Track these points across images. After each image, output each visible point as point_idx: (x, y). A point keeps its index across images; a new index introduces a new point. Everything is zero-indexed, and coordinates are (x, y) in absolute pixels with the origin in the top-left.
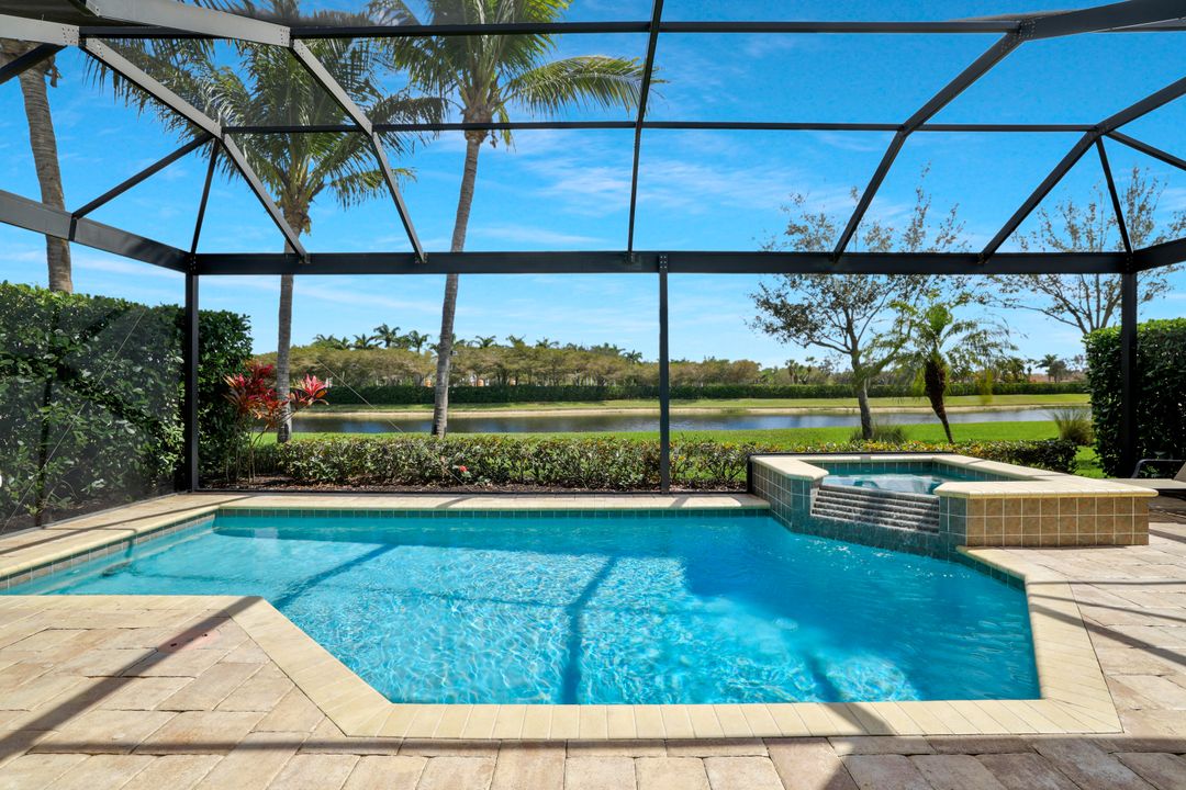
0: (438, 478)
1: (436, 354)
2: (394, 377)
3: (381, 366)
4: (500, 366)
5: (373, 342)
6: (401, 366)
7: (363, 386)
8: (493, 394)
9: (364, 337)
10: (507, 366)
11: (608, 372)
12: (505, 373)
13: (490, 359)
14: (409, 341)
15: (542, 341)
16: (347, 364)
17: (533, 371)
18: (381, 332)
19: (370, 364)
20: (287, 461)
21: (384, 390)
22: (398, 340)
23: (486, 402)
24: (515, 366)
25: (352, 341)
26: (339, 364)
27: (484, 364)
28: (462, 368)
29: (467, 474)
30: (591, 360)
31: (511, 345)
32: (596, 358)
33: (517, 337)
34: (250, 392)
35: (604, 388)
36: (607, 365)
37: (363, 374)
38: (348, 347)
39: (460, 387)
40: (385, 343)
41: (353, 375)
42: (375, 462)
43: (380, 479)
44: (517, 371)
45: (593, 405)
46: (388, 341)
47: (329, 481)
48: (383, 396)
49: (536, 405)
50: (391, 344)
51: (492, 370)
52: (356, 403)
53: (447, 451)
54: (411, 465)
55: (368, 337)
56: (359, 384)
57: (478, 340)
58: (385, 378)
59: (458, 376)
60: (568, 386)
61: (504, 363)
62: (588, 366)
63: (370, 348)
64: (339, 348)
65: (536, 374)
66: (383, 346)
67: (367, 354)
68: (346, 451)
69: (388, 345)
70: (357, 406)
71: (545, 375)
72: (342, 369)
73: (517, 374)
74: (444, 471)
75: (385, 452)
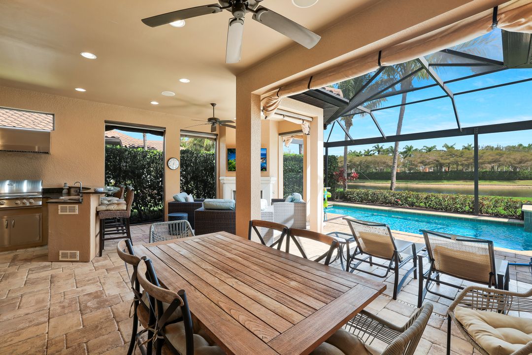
0: (391, 203)
1: (402, 156)
2: (381, 167)
3: (376, 163)
4: (437, 161)
5: (372, 152)
6: (384, 163)
7: (368, 172)
8: (434, 175)
9: (368, 150)
10: (442, 161)
11: (520, 162)
12: (441, 165)
13: (432, 157)
14: (388, 151)
15: (466, 145)
16: (361, 162)
17: (460, 163)
18: (376, 148)
19: (371, 162)
20: (348, 195)
21: (376, 173)
22: (384, 151)
23: (429, 180)
24: (448, 161)
25: (363, 152)
26: (358, 163)
27: (428, 161)
28: (416, 163)
29: (400, 202)
30: (505, 156)
31: (445, 149)
32: (510, 154)
33: (450, 145)
34: (339, 177)
35: (517, 172)
36: (518, 159)
37: (368, 167)
38: (361, 155)
39: (415, 173)
40: (377, 153)
41: (363, 167)
42: (372, 197)
43: (373, 202)
44: (449, 164)
45: (505, 183)
46: (379, 151)
47: (359, 201)
48: (376, 176)
49: (461, 182)
50: (380, 153)
51: (432, 164)
52: (365, 179)
53: (394, 195)
54: (382, 199)
55: (370, 150)
56: (366, 171)
57: (425, 148)
58: (377, 168)
59: (413, 167)
60: (486, 172)
61: (440, 160)
62: (502, 159)
63: (371, 155)
64: (358, 156)
65: (462, 165)
66: (376, 154)
67: (369, 158)
68: (363, 194)
69: (379, 154)
70: (365, 180)
71: (468, 166)
72: (359, 165)
73: (448, 165)
74: (393, 201)
75: (375, 194)
